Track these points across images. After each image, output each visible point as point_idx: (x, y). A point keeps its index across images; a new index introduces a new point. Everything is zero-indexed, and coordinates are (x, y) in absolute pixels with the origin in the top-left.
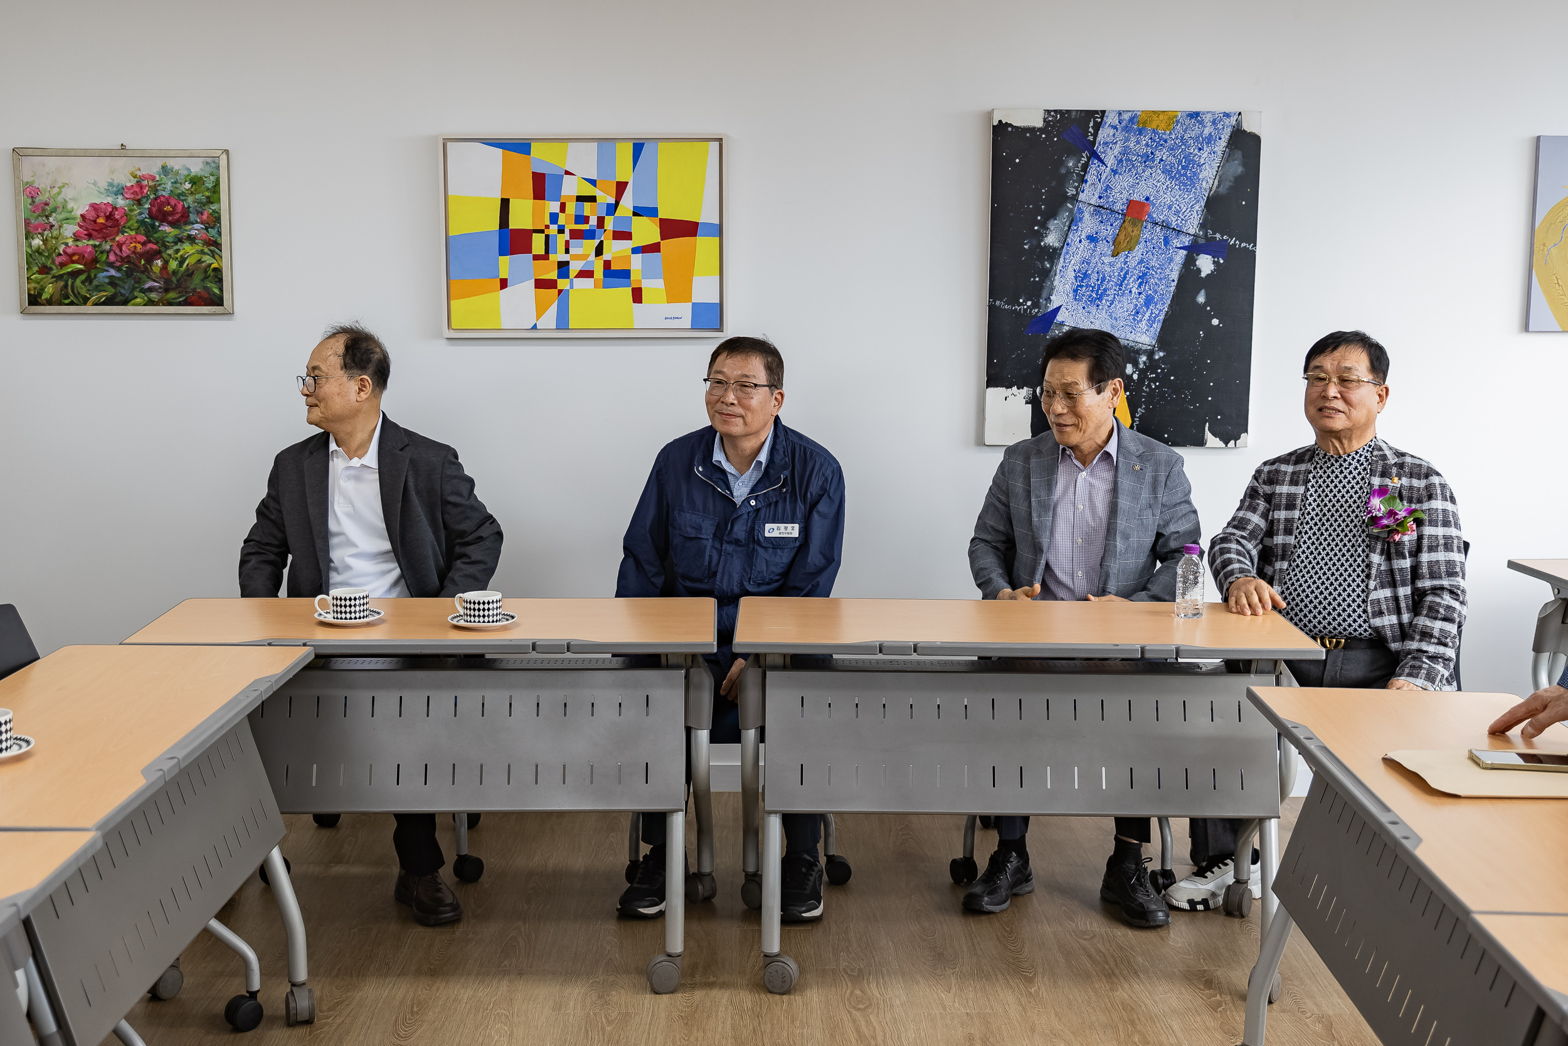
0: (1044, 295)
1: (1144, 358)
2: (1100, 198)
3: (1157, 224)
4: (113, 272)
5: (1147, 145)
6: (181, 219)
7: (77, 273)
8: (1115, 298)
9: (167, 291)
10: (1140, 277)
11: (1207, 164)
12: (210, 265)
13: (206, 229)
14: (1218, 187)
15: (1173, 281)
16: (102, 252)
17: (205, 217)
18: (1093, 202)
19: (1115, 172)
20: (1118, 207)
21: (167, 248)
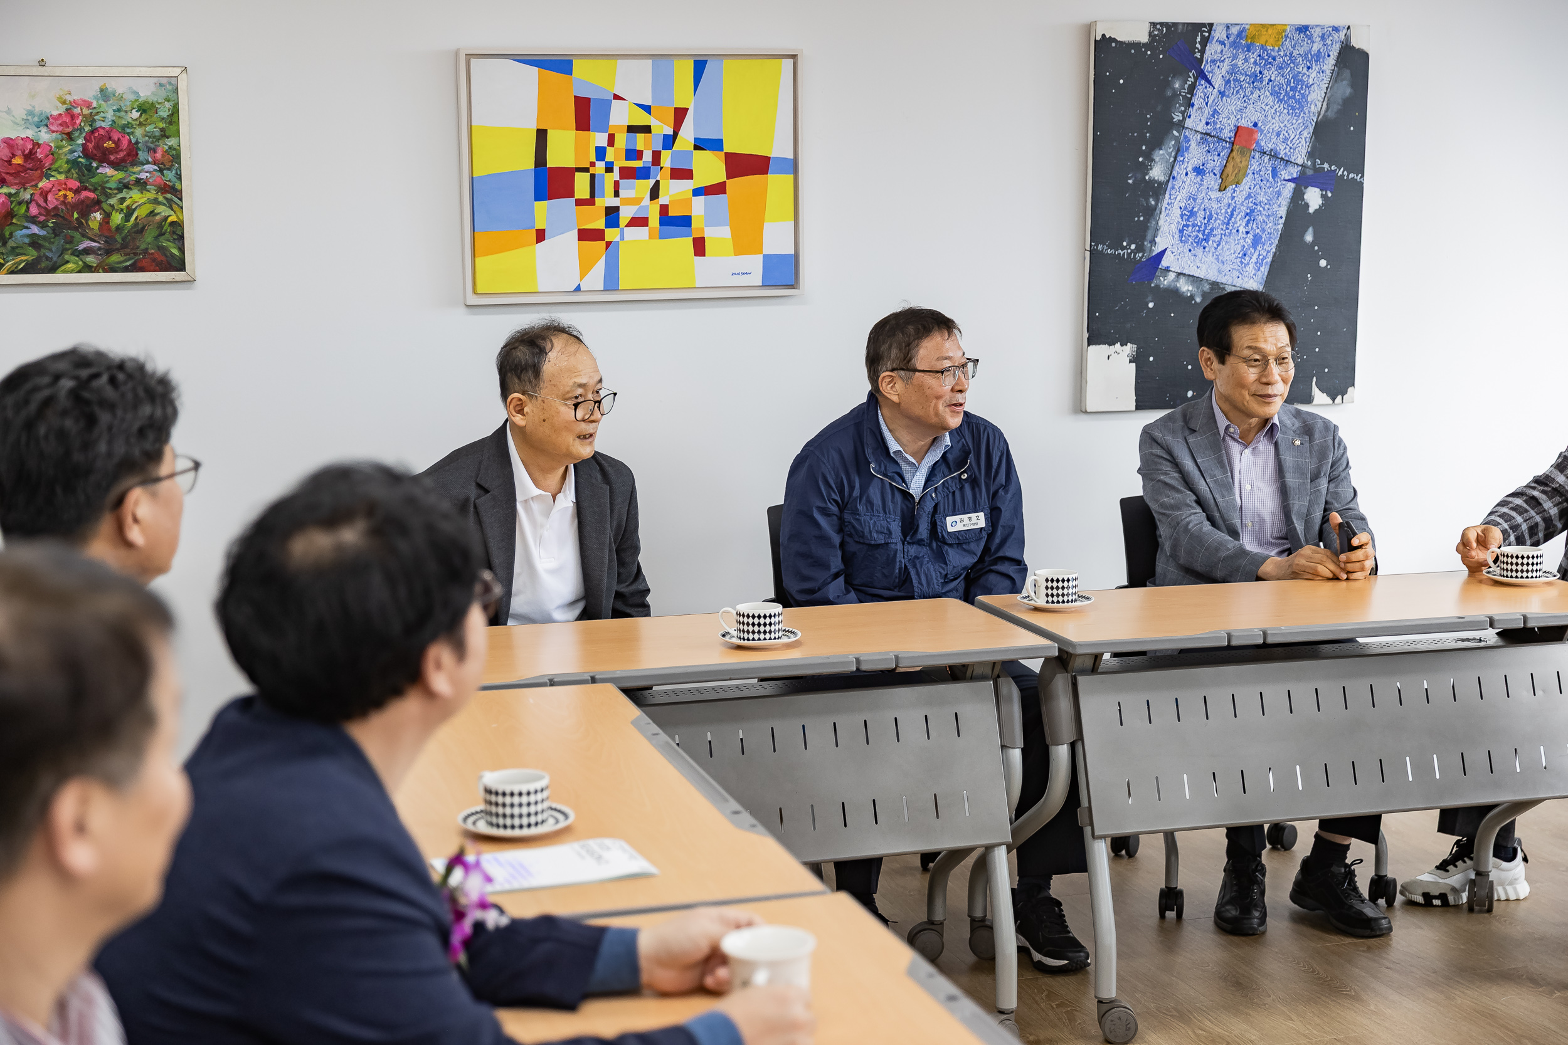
0: (1149, 237)
2: (1207, 124)
3: (1265, 153)
4: (35, 229)
5: (1255, 63)
6: (129, 157)
8: (1221, 238)
9: (109, 252)
10: (1247, 214)
11: (1315, 85)
12: (166, 218)
13: (161, 171)
14: (1326, 111)
15: (1281, 217)
16: (20, 203)
18: (1199, 129)
19: (1222, 94)
20: (1225, 134)
21: (109, 196)
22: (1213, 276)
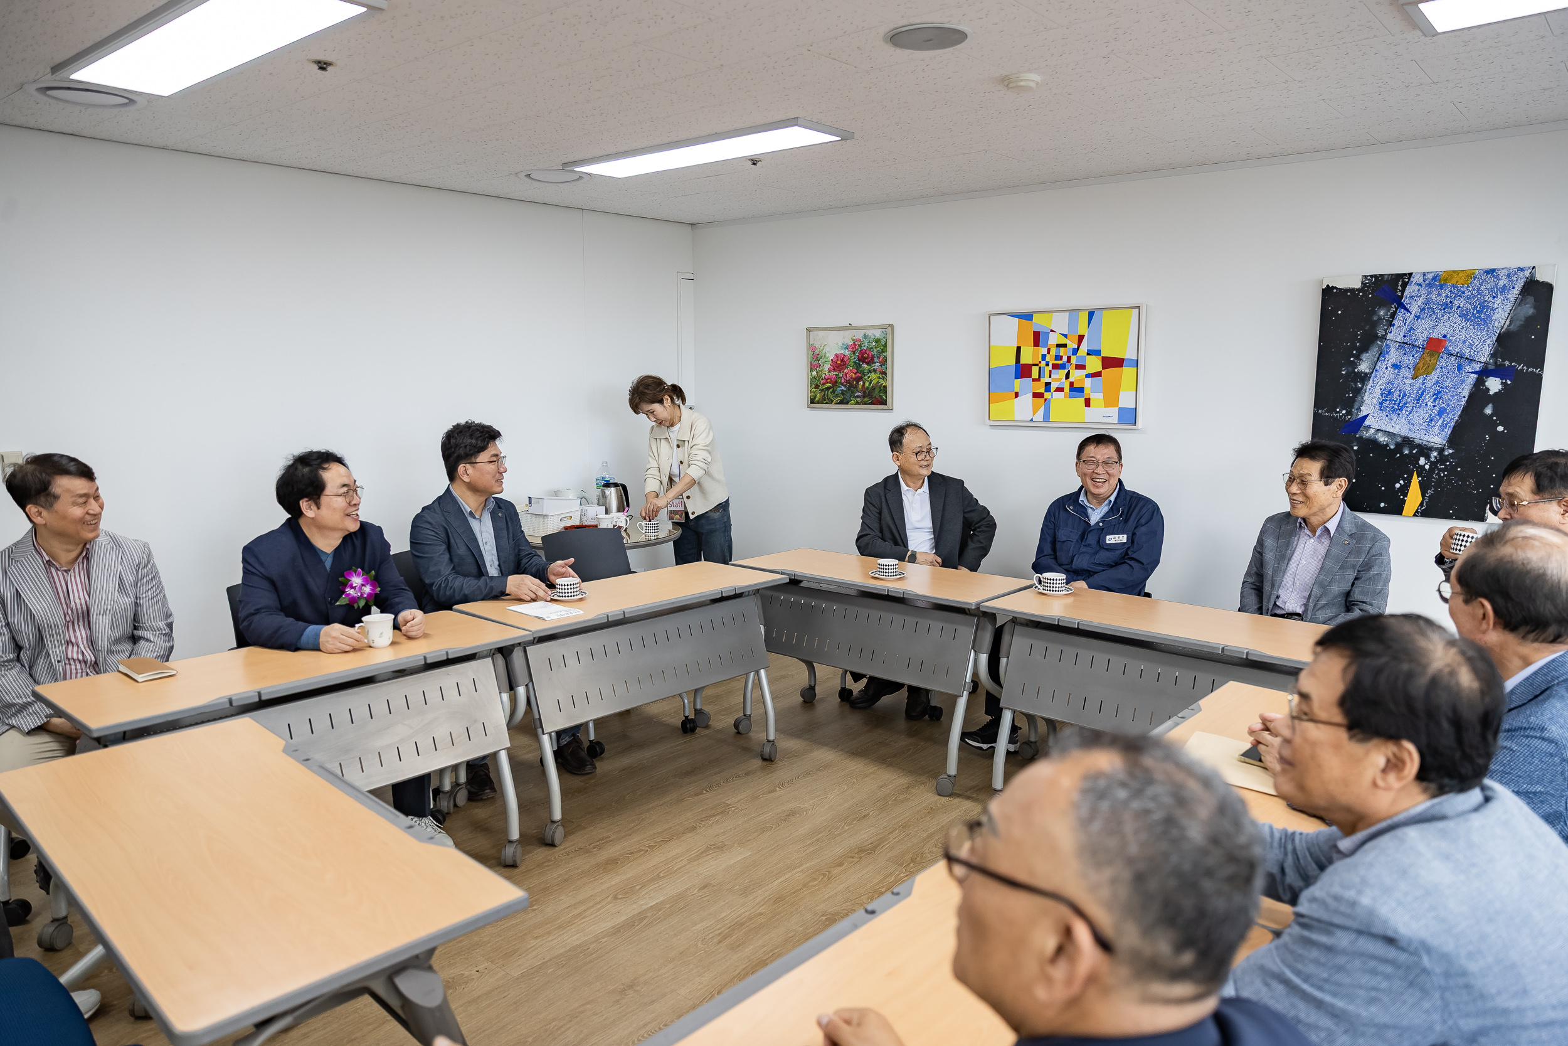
0: (1356, 406)
1: (1435, 454)
2: (1405, 336)
3: (1452, 355)
4: (843, 388)
5: (1447, 296)
6: (870, 362)
7: (830, 388)
8: (1413, 409)
9: (864, 397)
10: (1435, 394)
11: (1500, 308)
12: (882, 384)
13: (881, 366)
14: (1509, 326)
15: (1464, 397)
16: (839, 378)
17: (881, 360)
18: (1398, 340)
19: (1418, 317)
20: (1419, 343)
21: (865, 375)
22: (1405, 432)
